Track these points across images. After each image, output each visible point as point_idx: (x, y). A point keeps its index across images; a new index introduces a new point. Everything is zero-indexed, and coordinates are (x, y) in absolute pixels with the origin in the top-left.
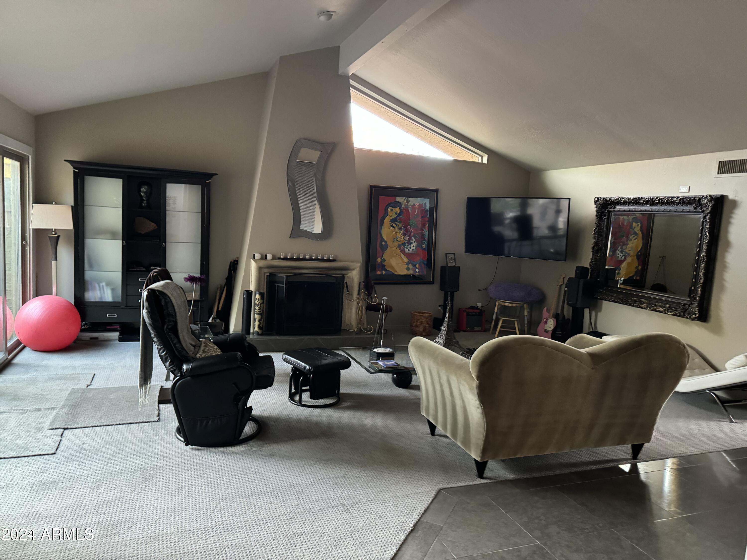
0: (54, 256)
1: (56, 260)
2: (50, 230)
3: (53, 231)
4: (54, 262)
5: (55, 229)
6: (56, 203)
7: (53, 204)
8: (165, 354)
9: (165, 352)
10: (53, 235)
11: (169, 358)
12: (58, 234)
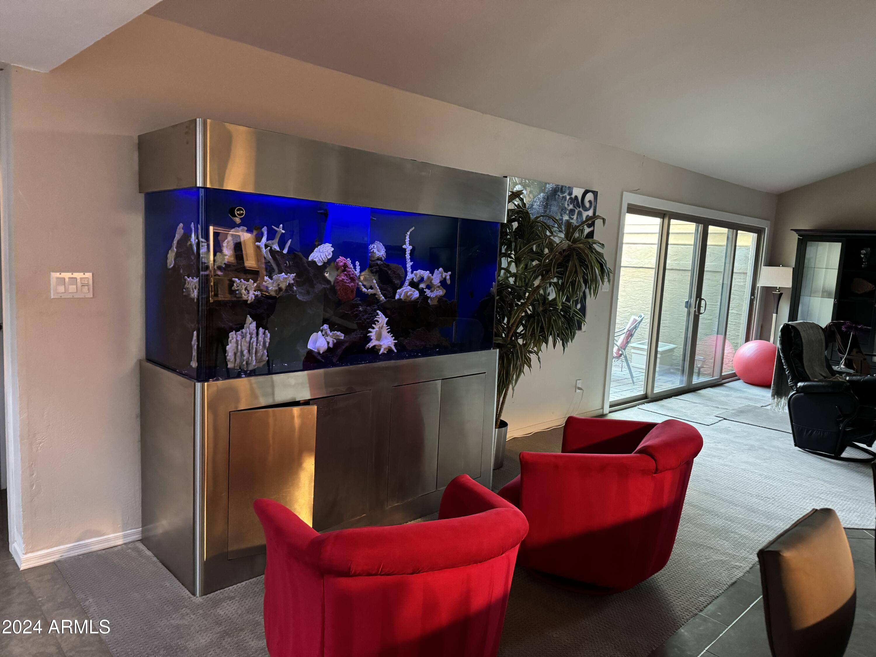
0: (775, 311)
1: (777, 313)
2: (775, 288)
3: (777, 289)
4: (774, 315)
5: (779, 287)
6: (783, 266)
7: (780, 266)
8: (788, 373)
9: (788, 371)
10: (777, 292)
11: (790, 376)
12: (781, 292)
